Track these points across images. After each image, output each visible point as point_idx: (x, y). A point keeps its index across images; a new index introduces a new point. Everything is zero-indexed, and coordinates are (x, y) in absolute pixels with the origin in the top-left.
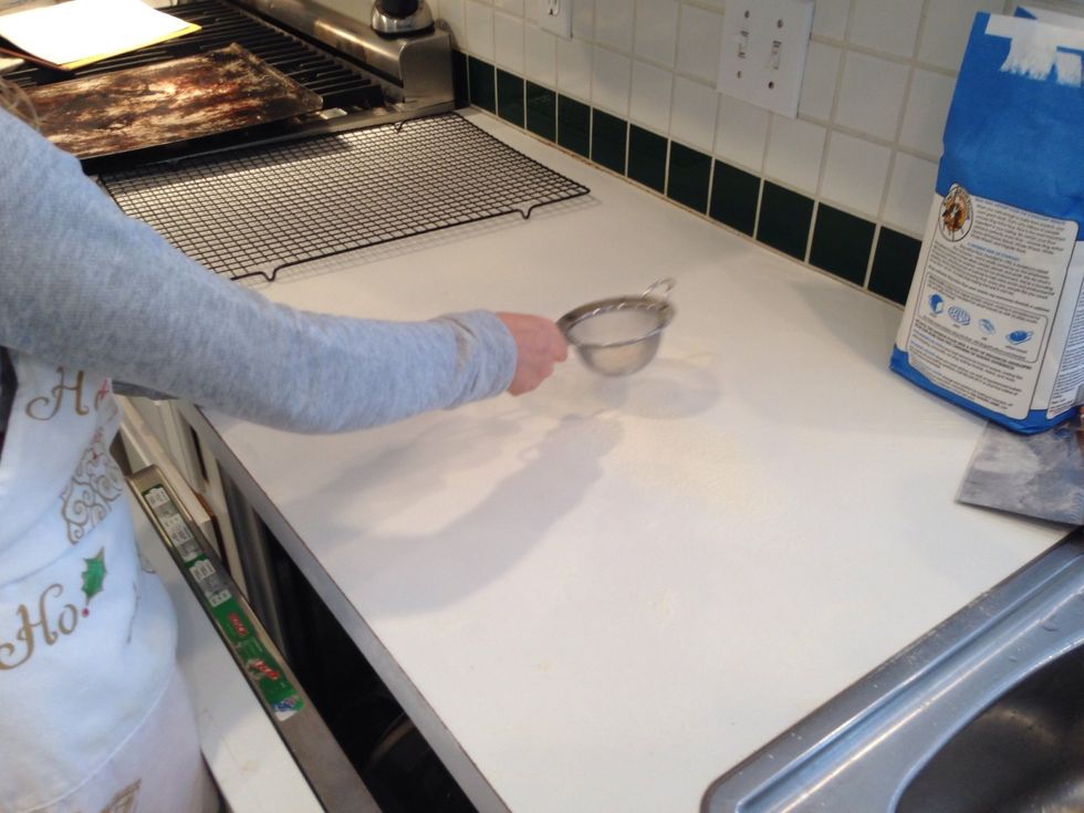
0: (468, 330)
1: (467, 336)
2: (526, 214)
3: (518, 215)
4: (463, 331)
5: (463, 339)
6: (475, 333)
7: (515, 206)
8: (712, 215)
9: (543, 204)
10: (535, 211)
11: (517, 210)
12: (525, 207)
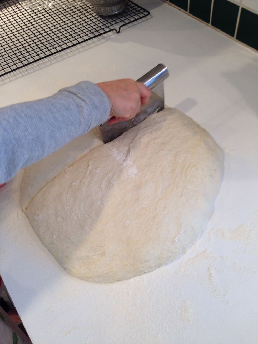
0: (83, 100)
1: (83, 104)
2: (118, 31)
3: (114, 31)
4: (80, 101)
5: (81, 106)
6: (87, 101)
7: (112, 28)
8: (212, 24)
9: (126, 24)
10: (122, 29)
11: (113, 30)
12: (117, 27)
